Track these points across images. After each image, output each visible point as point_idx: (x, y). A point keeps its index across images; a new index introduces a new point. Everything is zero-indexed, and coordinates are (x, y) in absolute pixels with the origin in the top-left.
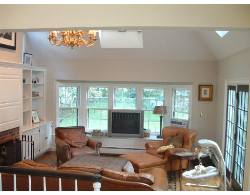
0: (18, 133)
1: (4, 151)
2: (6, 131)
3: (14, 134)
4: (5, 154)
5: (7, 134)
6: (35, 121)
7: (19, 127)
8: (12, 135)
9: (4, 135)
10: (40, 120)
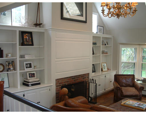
0: (88, 77)
1: (73, 88)
2: (79, 75)
3: (85, 78)
4: (74, 91)
5: (79, 77)
6: (104, 70)
7: (89, 74)
8: (83, 78)
9: (77, 78)
10: (108, 69)
